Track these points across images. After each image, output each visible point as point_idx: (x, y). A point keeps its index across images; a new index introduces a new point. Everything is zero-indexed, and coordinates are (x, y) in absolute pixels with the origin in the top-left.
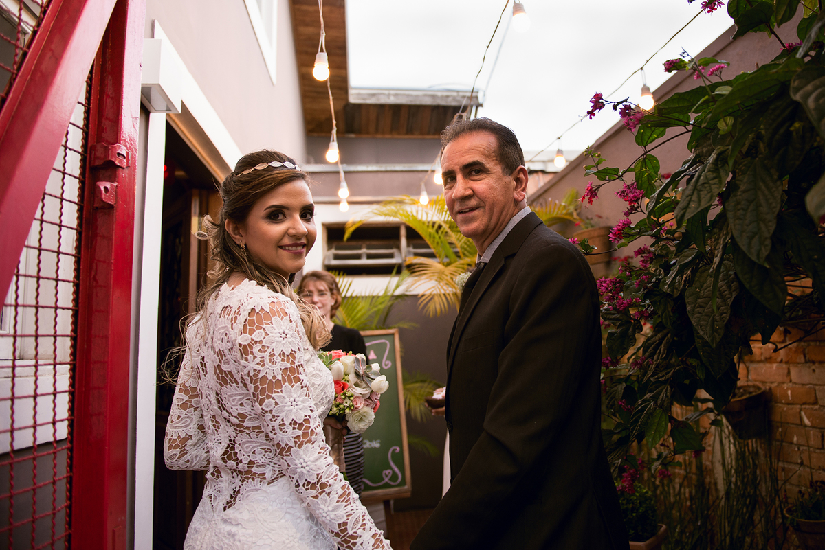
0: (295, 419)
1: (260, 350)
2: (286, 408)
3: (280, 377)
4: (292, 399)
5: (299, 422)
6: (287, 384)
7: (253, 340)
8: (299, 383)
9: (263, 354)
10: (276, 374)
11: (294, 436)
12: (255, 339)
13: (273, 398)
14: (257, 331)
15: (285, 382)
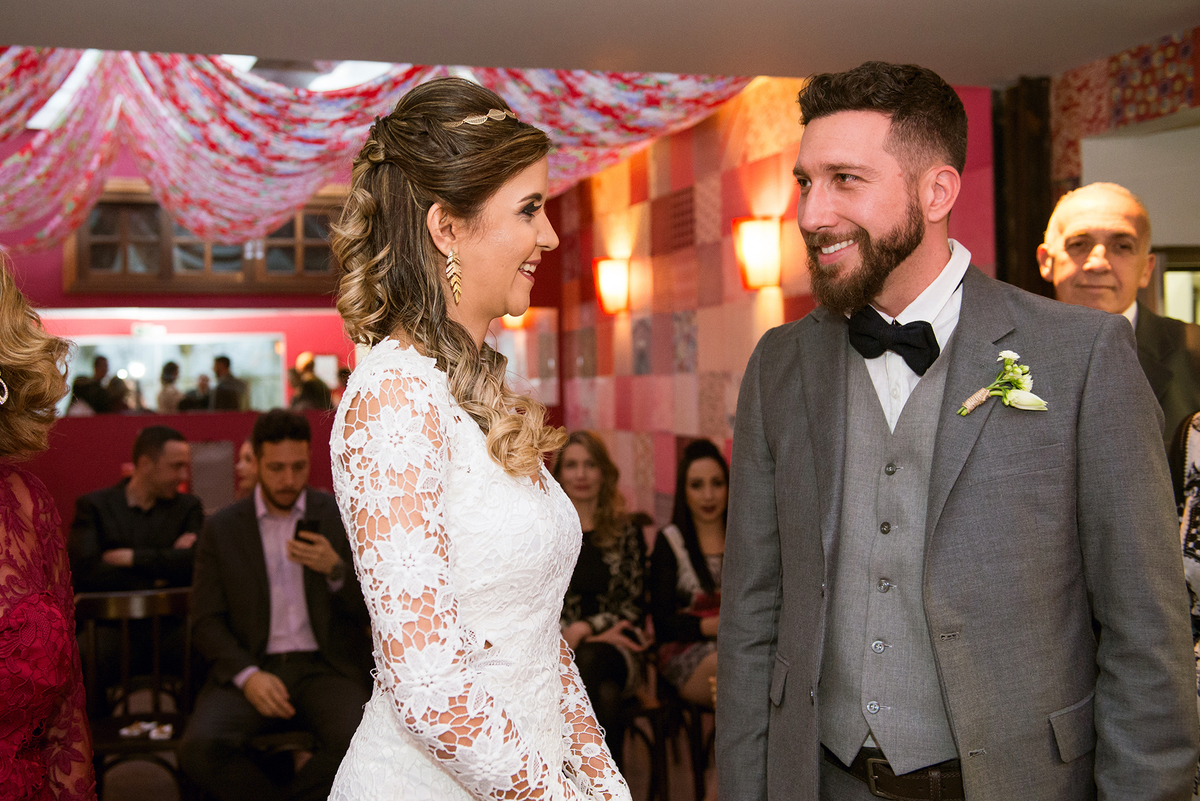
0: (407, 591)
1: (359, 465)
2: (394, 568)
3: (386, 513)
4: (406, 554)
5: (414, 596)
6: (398, 525)
7: (348, 447)
8: (422, 527)
9: (362, 472)
10: (380, 507)
11: (404, 622)
12: (352, 446)
13: (375, 548)
14: (356, 432)
15: (395, 522)
